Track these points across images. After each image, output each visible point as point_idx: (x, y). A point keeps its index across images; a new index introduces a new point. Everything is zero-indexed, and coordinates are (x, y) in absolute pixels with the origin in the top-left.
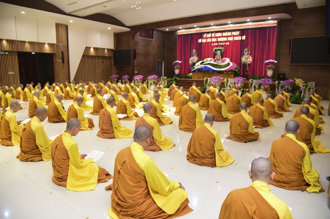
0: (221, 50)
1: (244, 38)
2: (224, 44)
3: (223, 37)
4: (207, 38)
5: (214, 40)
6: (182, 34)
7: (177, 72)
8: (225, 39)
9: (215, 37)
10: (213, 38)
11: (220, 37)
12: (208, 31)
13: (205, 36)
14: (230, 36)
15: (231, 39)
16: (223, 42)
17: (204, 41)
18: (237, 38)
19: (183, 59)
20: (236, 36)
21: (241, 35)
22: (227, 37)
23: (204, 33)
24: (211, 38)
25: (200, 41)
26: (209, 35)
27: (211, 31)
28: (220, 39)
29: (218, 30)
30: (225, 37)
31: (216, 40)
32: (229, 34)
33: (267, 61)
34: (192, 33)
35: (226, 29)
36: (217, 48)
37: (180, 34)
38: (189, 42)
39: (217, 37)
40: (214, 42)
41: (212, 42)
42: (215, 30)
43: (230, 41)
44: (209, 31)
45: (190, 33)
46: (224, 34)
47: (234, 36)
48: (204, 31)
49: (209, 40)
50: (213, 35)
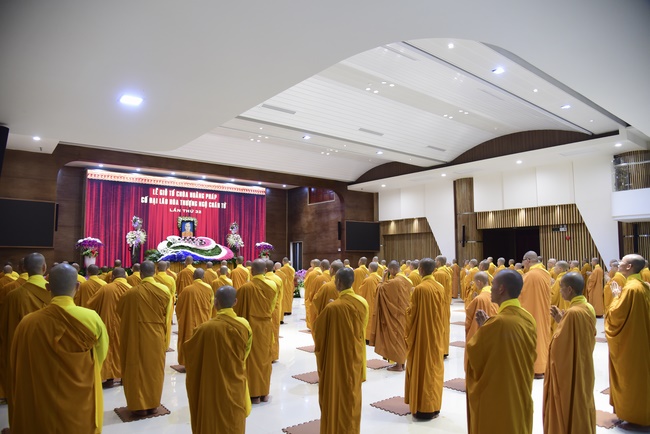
0: (193, 222)
1: (224, 205)
2: (192, 211)
3: (190, 199)
4: (159, 197)
5: (173, 202)
6: (100, 178)
7: (91, 262)
8: (194, 204)
9: (175, 197)
10: (172, 198)
11: (185, 199)
12: (161, 184)
13: (155, 191)
14: (202, 200)
15: (204, 204)
16: (190, 209)
17: (153, 201)
18: (213, 205)
19: (102, 234)
20: (212, 201)
21: (221, 200)
22: (198, 200)
23: (155, 186)
24: (168, 197)
25: (144, 200)
26: (164, 192)
27: (167, 184)
28: (184, 203)
29: (181, 186)
30: (194, 199)
31: (177, 203)
32: (201, 196)
33: (258, 244)
34: (126, 180)
35: (195, 187)
36: (186, 219)
37: (93, 177)
38: (119, 198)
39: (180, 198)
40: (173, 207)
41: (168, 206)
42: (175, 185)
43: (202, 208)
44: (164, 184)
45: (122, 180)
46: (192, 195)
47: (209, 201)
48: (153, 183)
49: (164, 202)
50: (172, 193)
